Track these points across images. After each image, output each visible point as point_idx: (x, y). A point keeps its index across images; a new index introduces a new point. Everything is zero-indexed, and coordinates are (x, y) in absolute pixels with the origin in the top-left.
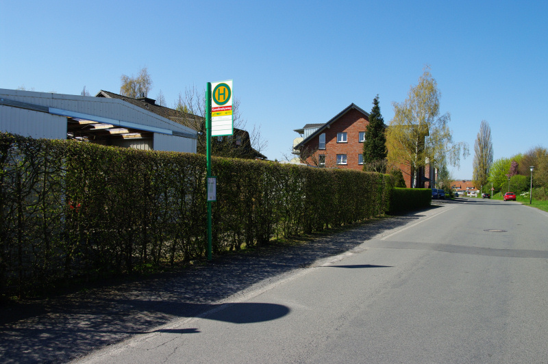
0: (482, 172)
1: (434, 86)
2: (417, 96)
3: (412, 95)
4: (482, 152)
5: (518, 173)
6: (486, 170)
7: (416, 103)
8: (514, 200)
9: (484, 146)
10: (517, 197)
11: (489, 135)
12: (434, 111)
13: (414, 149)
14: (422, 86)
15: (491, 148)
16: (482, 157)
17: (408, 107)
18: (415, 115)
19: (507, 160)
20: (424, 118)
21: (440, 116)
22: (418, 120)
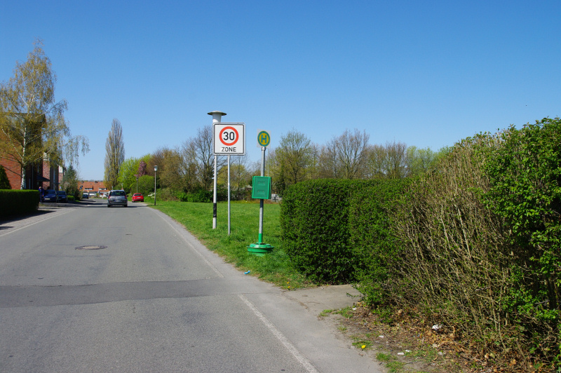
0: (113, 172)
1: (48, 66)
2: (26, 75)
3: (19, 74)
4: (114, 151)
5: (146, 173)
6: (117, 171)
7: (24, 84)
8: (142, 201)
9: (115, 145)
10: (145, 198)
11: (121, 134)
12: (48, 96)
13: (22, 141)
14: (31, 65)
15: (122, 148)
16: (113, 156)
17: (14, 89)
18: (24, 99)
19: (136, 161)
20: (35, 104)
21: (55, 104)
22: (27, 106)
